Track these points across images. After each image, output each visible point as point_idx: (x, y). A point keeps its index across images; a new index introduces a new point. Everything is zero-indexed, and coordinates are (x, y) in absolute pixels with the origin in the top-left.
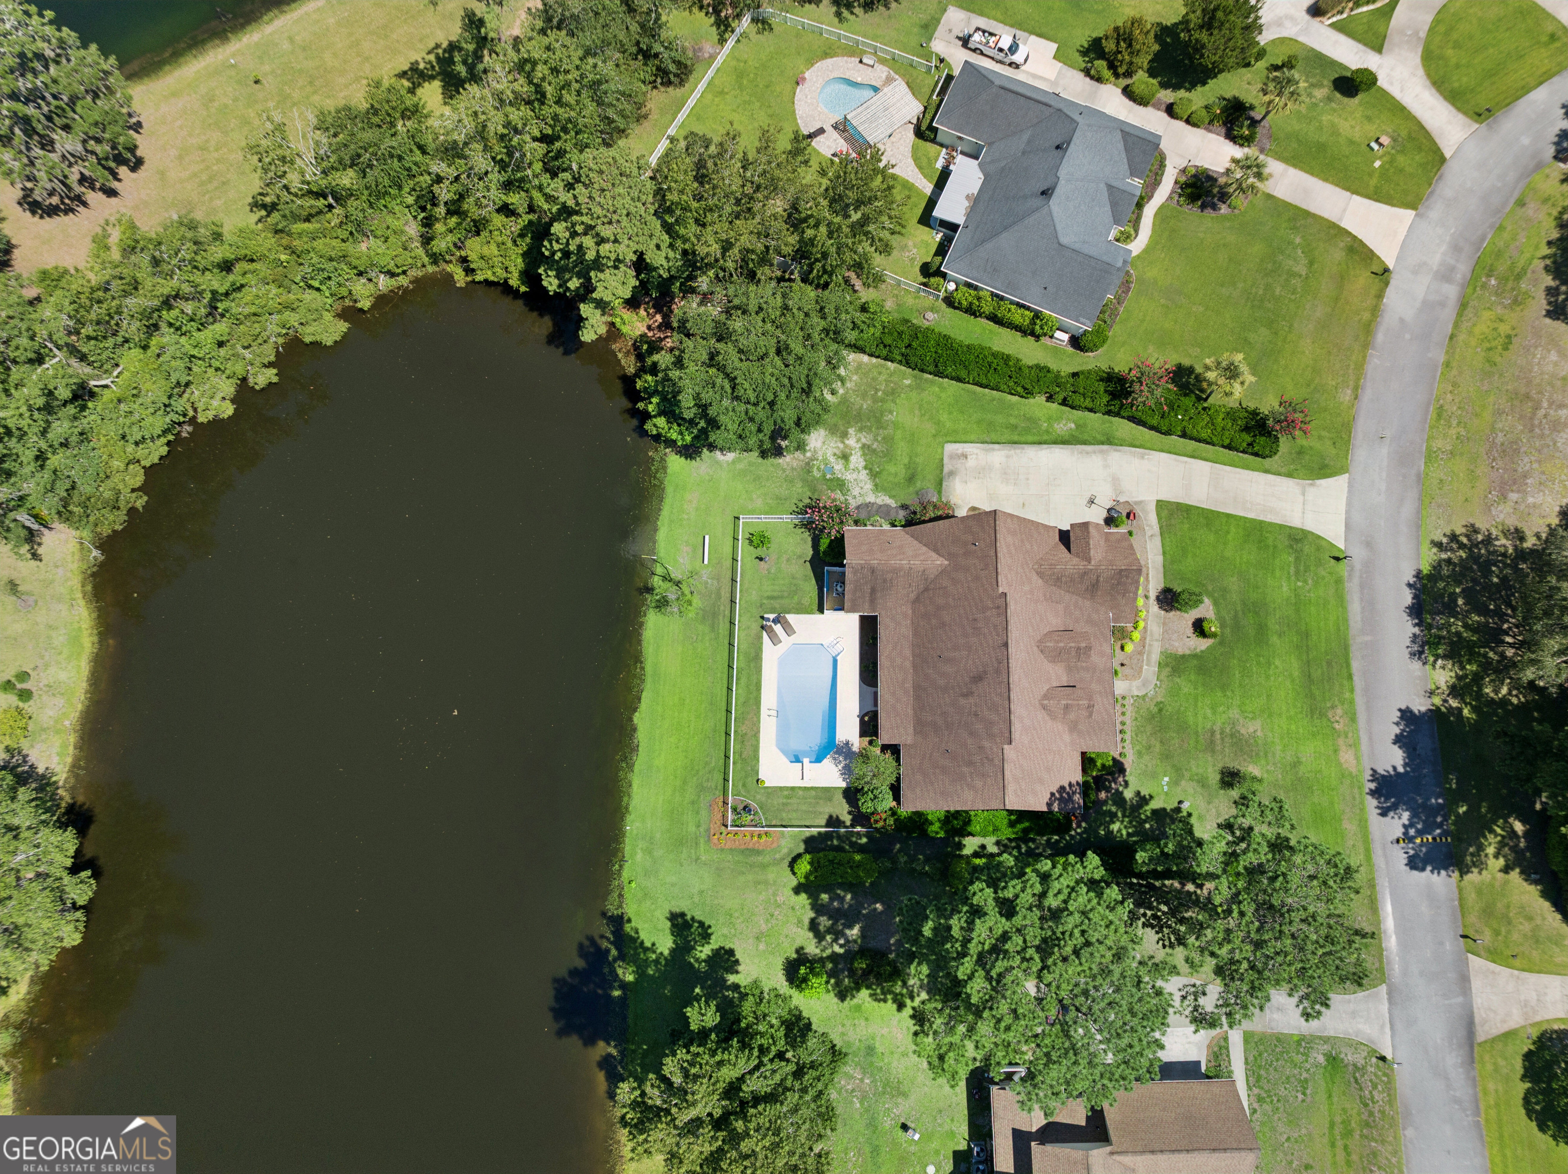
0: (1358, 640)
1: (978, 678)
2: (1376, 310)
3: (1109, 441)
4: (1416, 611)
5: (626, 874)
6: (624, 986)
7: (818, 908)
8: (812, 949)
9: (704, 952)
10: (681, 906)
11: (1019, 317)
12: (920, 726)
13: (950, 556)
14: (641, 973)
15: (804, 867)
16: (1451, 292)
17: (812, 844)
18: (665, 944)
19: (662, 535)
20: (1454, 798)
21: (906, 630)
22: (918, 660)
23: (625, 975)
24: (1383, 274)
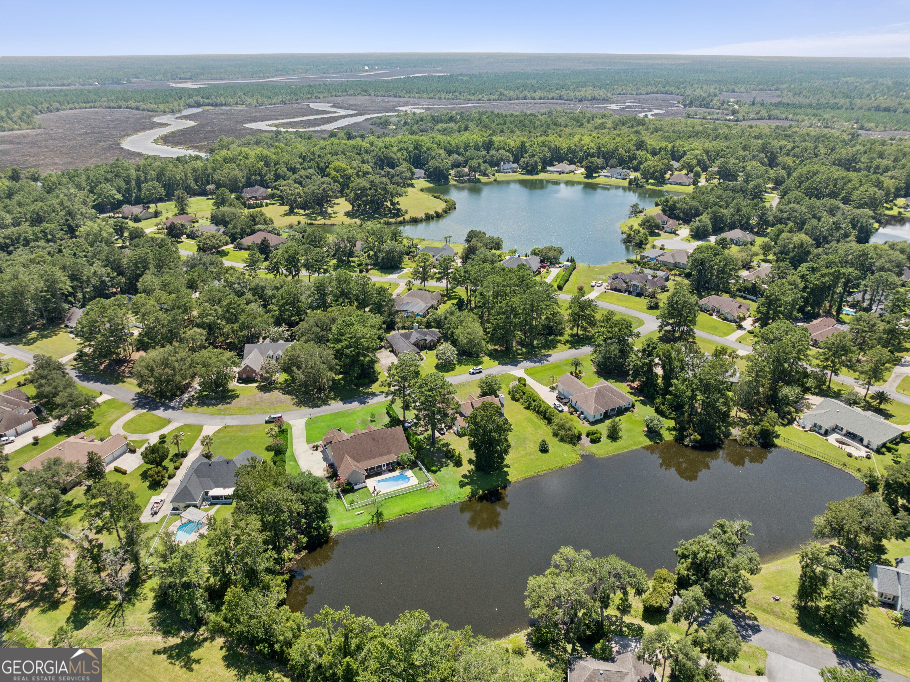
0: (329, 412)
2: (237, 426)
3: (293, 456)
4: (319, 407)
5: (458, 500)
6: (483, 491)
7: (442, 467)
8: (452, 465)
9: (466, 480)
10: (458, 486)
12: (389, 453)
13: (344, 454)
14: (479, 488)
15: (434, 468)
16: (227, 417)
17: (429, 470)
18: (469, 487)
19: (360, 525)
20: (359, 396)
21: (368, 462)
22: (373, 457)
23: (481, 492)
24: (226, 427)
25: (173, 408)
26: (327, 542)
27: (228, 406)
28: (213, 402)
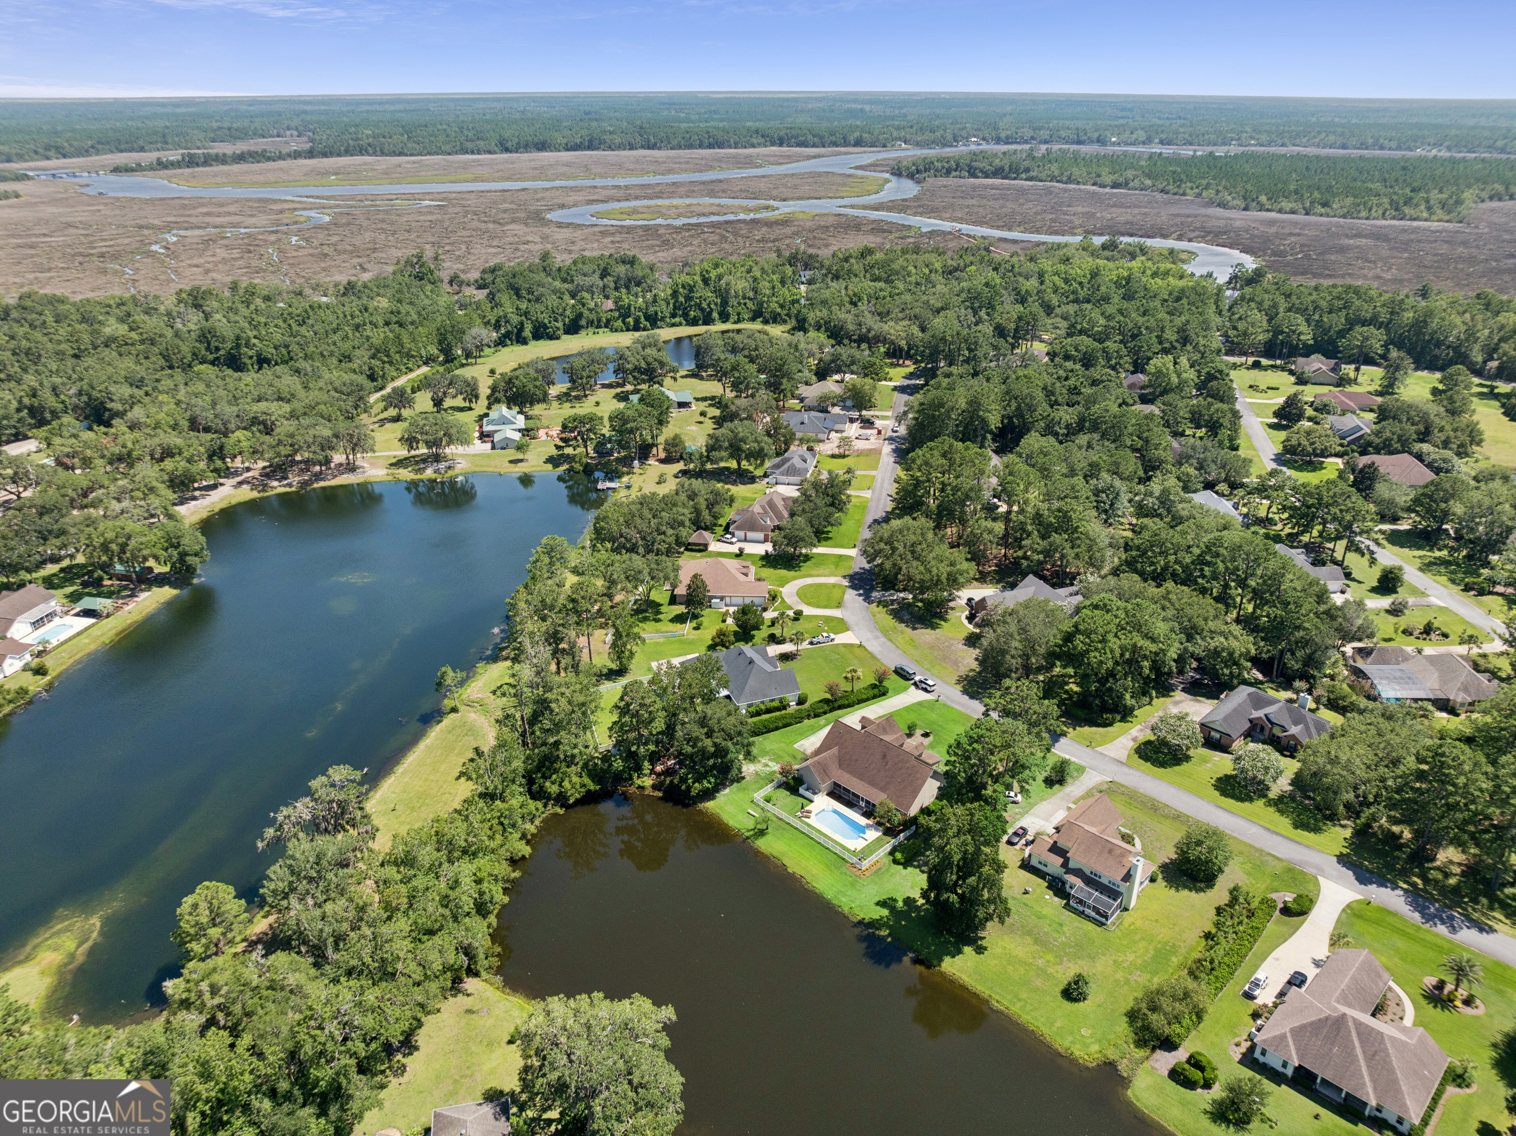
1: (884, 756)
2: (870, 653)
4: (972, 697)
5: (846, 910)
6: (889, 935)
7: (919, 867)
9: (900, 904)
10: (877, 899)
11: (776, 704)
12: (883, 789)
13: (837, 744)
14: (888, 927)
15: (899, 856)
16: (882, 639)
17: (892, 852)
18: (885, 912)
19: (731, 823)
21: (846, 776)
22: (861, 777)
23: (884, 932)
24: (860, 646)
25: (867, 599)
26: (687, 806)
27: (909, 630)
28: (907, 617)
